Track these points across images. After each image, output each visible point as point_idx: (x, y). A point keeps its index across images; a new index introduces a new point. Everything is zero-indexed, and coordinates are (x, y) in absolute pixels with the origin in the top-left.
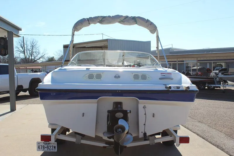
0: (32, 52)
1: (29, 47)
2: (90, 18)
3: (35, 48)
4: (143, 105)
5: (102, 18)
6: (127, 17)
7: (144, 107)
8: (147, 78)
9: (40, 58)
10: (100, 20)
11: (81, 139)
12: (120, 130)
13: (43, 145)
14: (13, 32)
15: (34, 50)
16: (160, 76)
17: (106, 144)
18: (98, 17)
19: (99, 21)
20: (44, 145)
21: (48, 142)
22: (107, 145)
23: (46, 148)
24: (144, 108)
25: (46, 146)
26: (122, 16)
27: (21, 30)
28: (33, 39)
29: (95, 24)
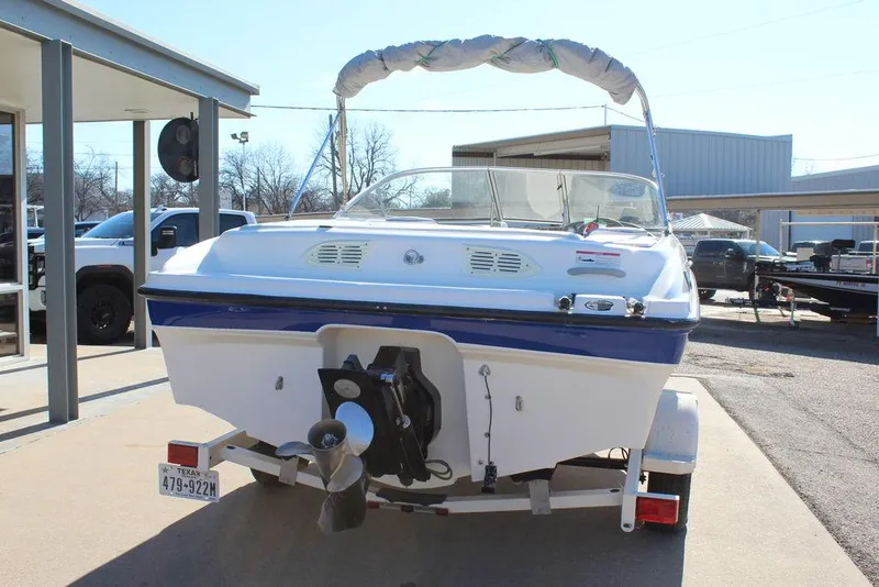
0: (372, 171)
1: (361, 154)
2: (390, 49)
3: (381, 158)
4: (479, 364)
5: (431, 48)
6: (519, 42)
7: (484, 372)
8: (523, 266)
9: (399, 193)
10: (425, 55)
11: (298, 470)
12: (328, 437)
13: (178, 476)
14: (215, 101)
15: (378, 165)
16: (573, 262)
17: (377, 495)
18: (418, 43)
19: (418, 58)
20: (180, 476)
21: (191, 469)
22: (382, 500)
23: (186, 486)
24: (481, 373)
25: (186, 481)
26: (499, 39)
27: (255, 92)
28: (376, 125)
29: (407, 69)
